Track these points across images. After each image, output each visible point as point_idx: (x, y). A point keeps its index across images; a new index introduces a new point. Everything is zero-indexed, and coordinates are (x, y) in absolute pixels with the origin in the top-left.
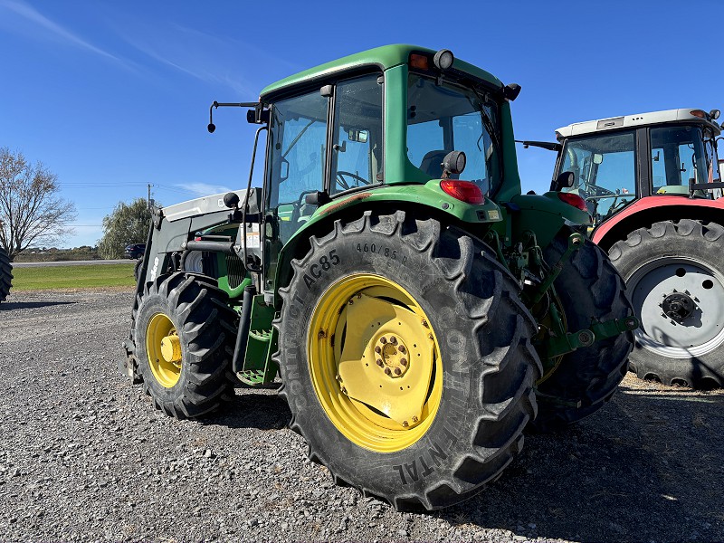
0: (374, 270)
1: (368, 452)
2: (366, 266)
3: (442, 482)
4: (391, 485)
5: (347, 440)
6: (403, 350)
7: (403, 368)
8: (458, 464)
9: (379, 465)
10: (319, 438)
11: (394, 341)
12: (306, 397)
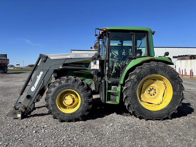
0: (158, 74)
1: (154, 111)
2: (156, 73)
3: (173, 112)
4: (163, 116)
5: (149, 110)
6: (155, 90)
7: (155, 93)
8: (177, 107)
9: (159, 113)
10: (142, 112)
11: (153, 88)
12: (137, 103)
